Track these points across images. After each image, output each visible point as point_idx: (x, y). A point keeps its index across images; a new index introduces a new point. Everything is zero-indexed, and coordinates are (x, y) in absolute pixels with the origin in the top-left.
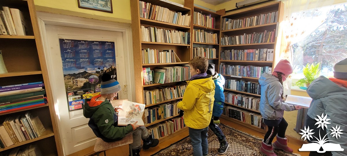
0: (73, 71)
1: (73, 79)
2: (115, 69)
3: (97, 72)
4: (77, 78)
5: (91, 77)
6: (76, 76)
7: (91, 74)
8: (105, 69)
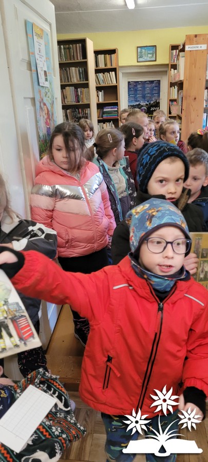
0: (133, 103)
2: (159, 103)
3: (147, 105)
5: (143, 108)
7: (142, 106)
8: (152, 102)
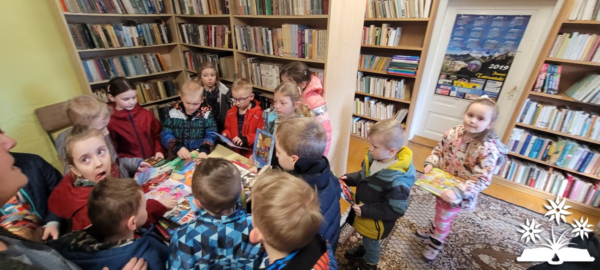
0: (455, 51)
1: (452, 60)
2: (512, 58)
3: (483, 58)
4: (457, 60)
5: (473, 62)
6: (456, 57)
7: (473, 59)
8: (496, 55)
